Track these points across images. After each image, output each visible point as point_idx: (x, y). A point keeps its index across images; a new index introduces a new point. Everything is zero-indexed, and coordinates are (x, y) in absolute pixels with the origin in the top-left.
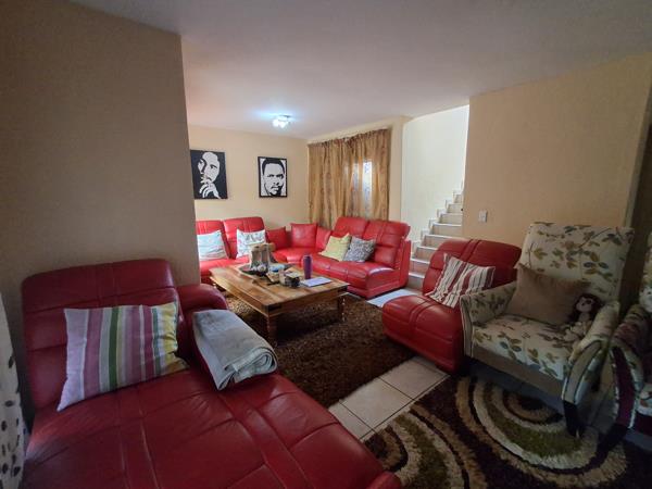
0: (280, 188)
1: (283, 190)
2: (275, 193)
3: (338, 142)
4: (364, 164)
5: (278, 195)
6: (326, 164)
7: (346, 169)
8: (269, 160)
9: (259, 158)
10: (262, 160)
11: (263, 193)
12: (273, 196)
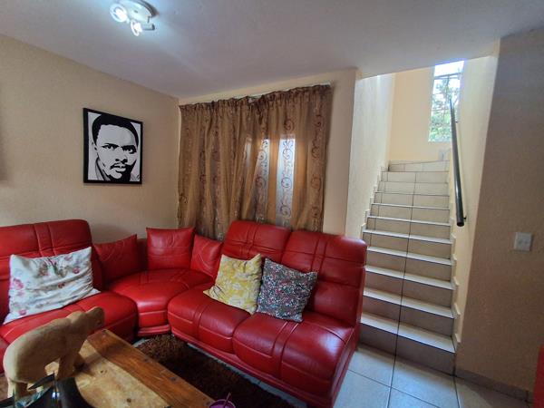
0: (129, 168)
1: (135, 172)
2: (118, 176)
3: (234, 103)
4: (282, 141)
5: (125, 179)
6: (212, 138)
7: (248, 147)
8: (106, 119)
9: (86, 111)
10: (92, 117)
11: (92, 175)
12: (113, 181)
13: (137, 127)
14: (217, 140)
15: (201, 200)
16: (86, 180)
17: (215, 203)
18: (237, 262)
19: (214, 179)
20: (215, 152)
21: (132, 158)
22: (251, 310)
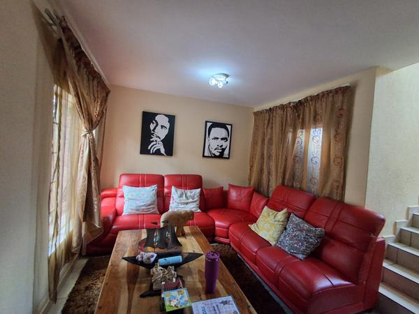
0: (224, 150)
1: (226, 152)
2: (218, 154)
3: (283, 107)
4: (312, 130)
5: (221, 156)
6: (269, 131)
7: (290, 136)
8: (215, 125)
9: (206, 122)
10: (209, 124)
11: (207, 154)
12: (215, 157)
13: (229, 127)
14: (272, 131)
15: (261, 170)
16: (204, 156)
17: (269, 173)
18: (272, 212)
19: (269, 157)
20: (271, 139)
21: (225, 144)
22: (273, 243)
